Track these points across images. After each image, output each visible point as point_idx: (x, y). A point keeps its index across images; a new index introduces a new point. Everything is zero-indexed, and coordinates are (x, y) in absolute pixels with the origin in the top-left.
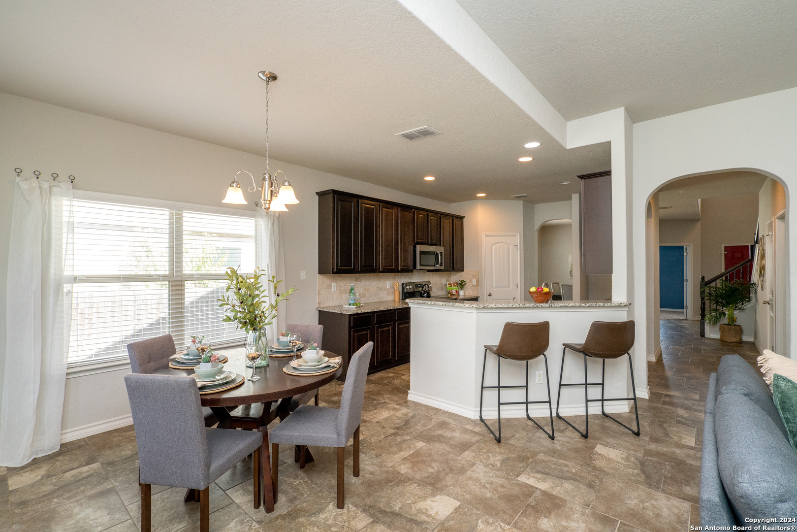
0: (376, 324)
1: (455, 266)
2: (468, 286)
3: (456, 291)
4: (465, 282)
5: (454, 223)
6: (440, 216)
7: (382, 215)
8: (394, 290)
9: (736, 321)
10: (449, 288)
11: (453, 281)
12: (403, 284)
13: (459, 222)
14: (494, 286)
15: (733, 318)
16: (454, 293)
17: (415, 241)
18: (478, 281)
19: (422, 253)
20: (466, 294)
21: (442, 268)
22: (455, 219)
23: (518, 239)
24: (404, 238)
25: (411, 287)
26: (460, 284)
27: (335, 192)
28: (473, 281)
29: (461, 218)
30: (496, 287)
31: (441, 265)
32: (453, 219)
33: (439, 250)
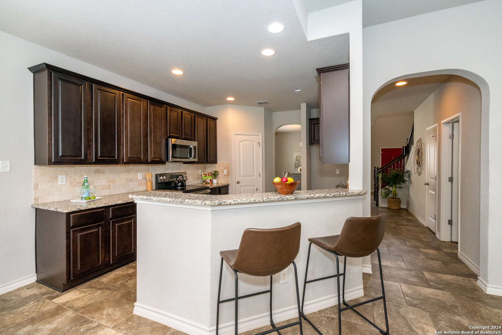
0: (111, 219)
1: (208, 158)
2: (220, 175)
3: (210, 180)
4: (218, 172)
5: (208, 122)
6: (195, 115)
7: (126, 106)
8: (147, 180)
9: (397, 196)
10: (204, 178)
11: (208, 172)
12: (156, 175)
13: (213, 123)
14: (242, 175)
15: (396, 193)
16: (209, 181)
17: (167, 135)
18: (228, 172)
19: (174, 146)
20: (219, 182)
21: (196, 160)
22: (208, 119)
23: (260, 138)
24: (155, 132)
25: (164, 177)
26: (213, 174)
27: (51, 68)
28: (225, 171)
29: (215, 119)
30: (243, 176)
31: (195, 157)
32: (207, 119)
33: (193, 144)
